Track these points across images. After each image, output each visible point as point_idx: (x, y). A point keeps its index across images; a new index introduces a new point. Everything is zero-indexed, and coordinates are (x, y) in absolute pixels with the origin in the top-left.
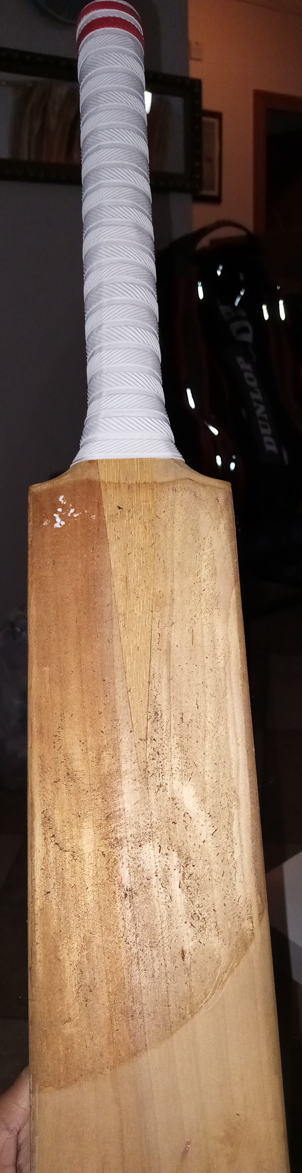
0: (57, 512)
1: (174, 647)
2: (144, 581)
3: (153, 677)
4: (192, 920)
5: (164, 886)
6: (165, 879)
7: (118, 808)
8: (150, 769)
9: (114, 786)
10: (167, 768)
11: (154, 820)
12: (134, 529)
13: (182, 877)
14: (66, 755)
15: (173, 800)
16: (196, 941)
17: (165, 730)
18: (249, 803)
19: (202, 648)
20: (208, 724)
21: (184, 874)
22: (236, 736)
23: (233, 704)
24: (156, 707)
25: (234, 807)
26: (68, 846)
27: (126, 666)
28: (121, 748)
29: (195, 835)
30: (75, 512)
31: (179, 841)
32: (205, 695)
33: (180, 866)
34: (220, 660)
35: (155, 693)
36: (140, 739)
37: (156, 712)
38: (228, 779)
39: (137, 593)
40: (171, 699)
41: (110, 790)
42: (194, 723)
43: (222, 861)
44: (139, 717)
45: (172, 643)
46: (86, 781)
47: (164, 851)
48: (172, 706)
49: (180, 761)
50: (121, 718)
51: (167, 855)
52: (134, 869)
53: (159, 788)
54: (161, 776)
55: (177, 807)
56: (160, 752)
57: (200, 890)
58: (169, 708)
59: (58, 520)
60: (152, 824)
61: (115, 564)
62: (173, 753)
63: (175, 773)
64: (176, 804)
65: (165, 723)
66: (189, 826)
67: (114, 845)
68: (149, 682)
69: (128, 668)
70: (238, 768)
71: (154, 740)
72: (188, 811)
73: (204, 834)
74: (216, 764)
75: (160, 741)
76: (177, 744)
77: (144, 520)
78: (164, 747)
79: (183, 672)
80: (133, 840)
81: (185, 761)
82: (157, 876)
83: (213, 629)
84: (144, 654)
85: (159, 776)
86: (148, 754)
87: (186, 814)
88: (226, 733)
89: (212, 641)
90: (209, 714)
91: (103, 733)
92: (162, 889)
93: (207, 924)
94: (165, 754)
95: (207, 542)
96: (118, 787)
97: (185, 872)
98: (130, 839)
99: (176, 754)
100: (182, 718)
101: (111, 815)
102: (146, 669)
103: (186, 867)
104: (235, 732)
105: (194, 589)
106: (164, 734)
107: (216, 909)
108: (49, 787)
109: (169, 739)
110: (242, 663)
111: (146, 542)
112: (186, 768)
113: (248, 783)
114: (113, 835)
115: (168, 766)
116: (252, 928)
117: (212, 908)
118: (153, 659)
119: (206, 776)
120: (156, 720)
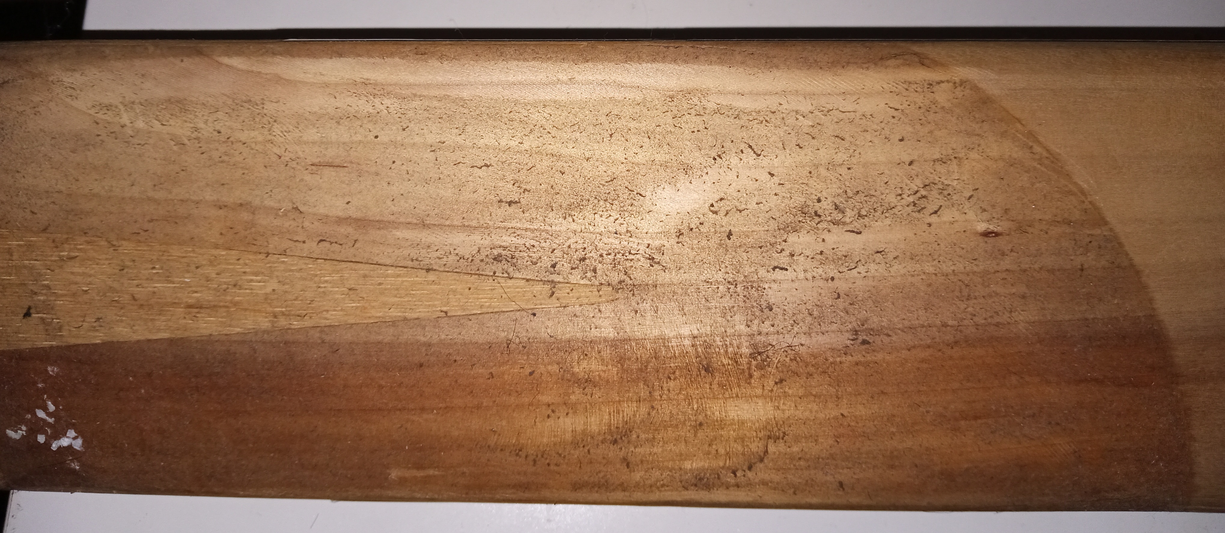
0: (47, 444)
1: (353, 212)
2: (197, 268)
3: (417, 260)
4: (927, 212)
5: (853, 265)
6: (840, 262)
7: (690, 349)
8: (615, 277)
9: (645, 354)
10: (614, 242)
11: (720, 276)
12: (76, 283)
13: (840, 226)
14: (575, 444)
15: (682, 234)
16: (967, 205)
17: (533, 242)
18: (695, 67)
19: (354, 146)
20: (526, 146)
21: (835, 223)
22: (554, 84)
23: (482, 84)
24: (484, 257)
25: (704, 102)
26: (756, 447)
27: (390, 317)
28: (568, 336)
29: (756, 193)
30: (45, 409)
31: (766, 228)
32: (460, 148)
33: (818, 229)
34: (382, 107)
35: (452, 258)
36: (551, 296)
37: (495, 259)
38: (645, 110)
39: (225, 286)
40: (466, 224)
41: (653, 363)
42: (522, 177)
43: (813, 138)
44: (504, 296)
45: (340, 214)
46: (628, 410)
47: (783, 260)
48: (482, 222)
49: (601, 213)
50: (503, 335)
51: (793, 255)
52: (816, 324)
53: (656, 263)
54: (631, 257)
55: (697, 227)
56: (581, 254)
57: (870, 189)
58: (485, 229)
59: (65, 442)
60: (729, 282)
61: (159, 330)
62: (583, 228)
63: (625, 225)
64: (691, 229)
65: (519, 241)
66: (738, 204)
67: (763, 361)
68: (428, 270)
69: (395, 313)
70: (621, 86)
71: (554, 266)
72: (707, 205)
73: (755, 174)
74: (611, 136)
75: (558, 253)
76: (565, 218)
77: (55, 261)
78: (569, 247)
79: (409, 192)
80: (756, 322)
81: (602, 203)
82: (833, 279)
83: (311, 117)
84: (365, 276)
85: (631, 260)
86: (582, 282)
87: (712, 208)
88: (545, 106)
89: (338, 123)
90: (503, 142)
91: (533, 372)
92: (861, 269)
93: (936, 182)
94: (585, 245)
95: (103, 117)
96: (649, 347)
97: (829, 218)
98: (755, 328)
99: (587, 221)
100: (510, 203)
101: (705, 363)
102: (399, 276)
103: (820, 216)
104: (544, 84)
105: (215, 155)
106: (543, 244)
107: (907, 159)
108: (637, 476)
109: (555, 235)
110: (392, 55)
111: (107, 259)
112: (616, 202)
113: (654, 65)
114: (744, 361)
115: (610, 240)
116: (951, 84)
117: (907, 167)
118: (376, 259)
119: (635, 160)
120: (512, 260)
